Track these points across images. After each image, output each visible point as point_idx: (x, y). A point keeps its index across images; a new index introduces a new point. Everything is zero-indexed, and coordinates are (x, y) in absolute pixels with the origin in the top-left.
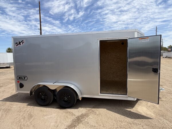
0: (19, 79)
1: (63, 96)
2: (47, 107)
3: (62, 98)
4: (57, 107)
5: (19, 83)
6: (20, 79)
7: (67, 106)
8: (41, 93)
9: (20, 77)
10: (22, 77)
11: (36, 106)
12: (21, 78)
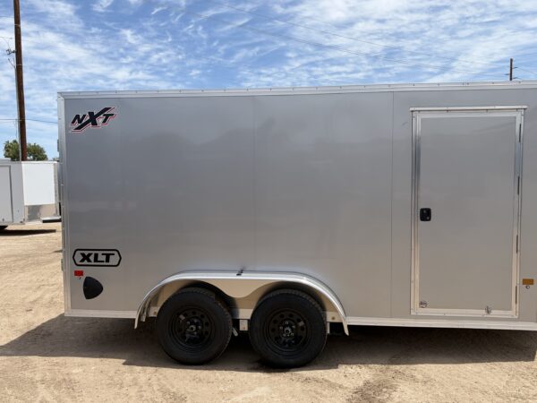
0: (82, 261)
1: (275, 322)
2: (209, 367)
3: (273, 330)
4: (252, 366)
5: (83, 278)
6: (86, 262)
7: (292, 361)
8: (185, 315)
9: (86, 253)
10: (96, 256)
11: (165, 367)
12: (92, 258)
